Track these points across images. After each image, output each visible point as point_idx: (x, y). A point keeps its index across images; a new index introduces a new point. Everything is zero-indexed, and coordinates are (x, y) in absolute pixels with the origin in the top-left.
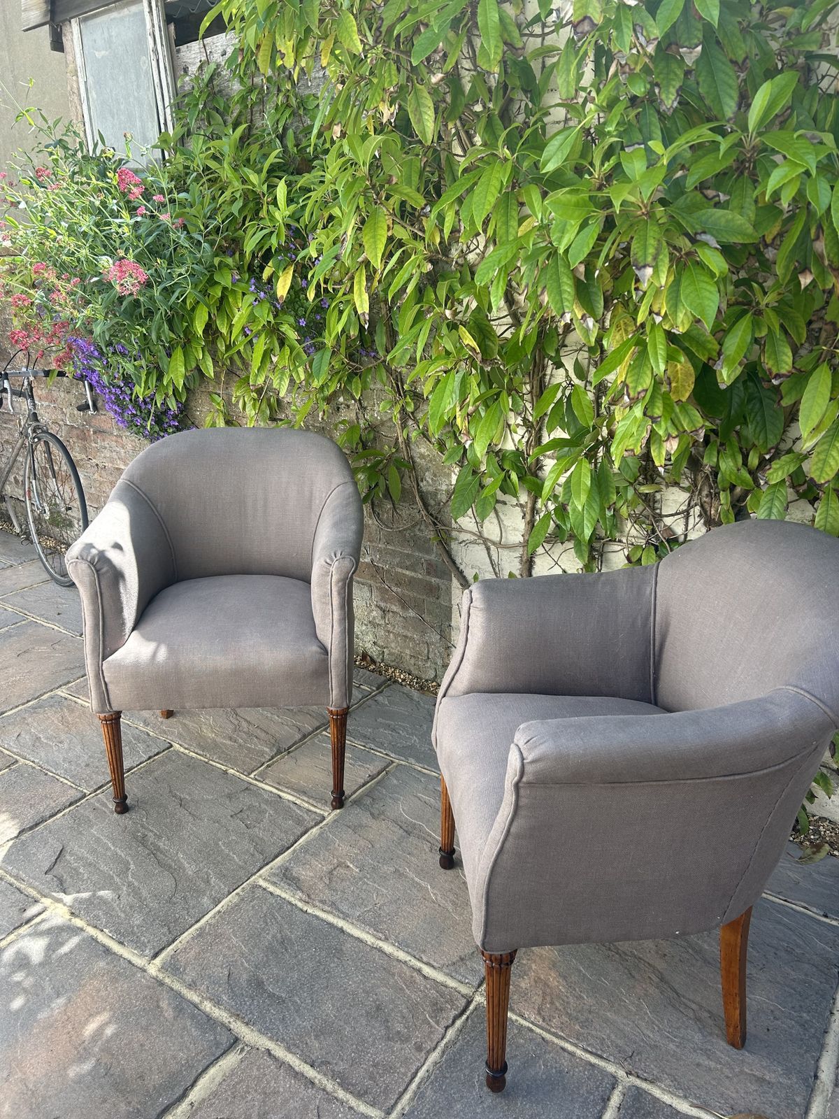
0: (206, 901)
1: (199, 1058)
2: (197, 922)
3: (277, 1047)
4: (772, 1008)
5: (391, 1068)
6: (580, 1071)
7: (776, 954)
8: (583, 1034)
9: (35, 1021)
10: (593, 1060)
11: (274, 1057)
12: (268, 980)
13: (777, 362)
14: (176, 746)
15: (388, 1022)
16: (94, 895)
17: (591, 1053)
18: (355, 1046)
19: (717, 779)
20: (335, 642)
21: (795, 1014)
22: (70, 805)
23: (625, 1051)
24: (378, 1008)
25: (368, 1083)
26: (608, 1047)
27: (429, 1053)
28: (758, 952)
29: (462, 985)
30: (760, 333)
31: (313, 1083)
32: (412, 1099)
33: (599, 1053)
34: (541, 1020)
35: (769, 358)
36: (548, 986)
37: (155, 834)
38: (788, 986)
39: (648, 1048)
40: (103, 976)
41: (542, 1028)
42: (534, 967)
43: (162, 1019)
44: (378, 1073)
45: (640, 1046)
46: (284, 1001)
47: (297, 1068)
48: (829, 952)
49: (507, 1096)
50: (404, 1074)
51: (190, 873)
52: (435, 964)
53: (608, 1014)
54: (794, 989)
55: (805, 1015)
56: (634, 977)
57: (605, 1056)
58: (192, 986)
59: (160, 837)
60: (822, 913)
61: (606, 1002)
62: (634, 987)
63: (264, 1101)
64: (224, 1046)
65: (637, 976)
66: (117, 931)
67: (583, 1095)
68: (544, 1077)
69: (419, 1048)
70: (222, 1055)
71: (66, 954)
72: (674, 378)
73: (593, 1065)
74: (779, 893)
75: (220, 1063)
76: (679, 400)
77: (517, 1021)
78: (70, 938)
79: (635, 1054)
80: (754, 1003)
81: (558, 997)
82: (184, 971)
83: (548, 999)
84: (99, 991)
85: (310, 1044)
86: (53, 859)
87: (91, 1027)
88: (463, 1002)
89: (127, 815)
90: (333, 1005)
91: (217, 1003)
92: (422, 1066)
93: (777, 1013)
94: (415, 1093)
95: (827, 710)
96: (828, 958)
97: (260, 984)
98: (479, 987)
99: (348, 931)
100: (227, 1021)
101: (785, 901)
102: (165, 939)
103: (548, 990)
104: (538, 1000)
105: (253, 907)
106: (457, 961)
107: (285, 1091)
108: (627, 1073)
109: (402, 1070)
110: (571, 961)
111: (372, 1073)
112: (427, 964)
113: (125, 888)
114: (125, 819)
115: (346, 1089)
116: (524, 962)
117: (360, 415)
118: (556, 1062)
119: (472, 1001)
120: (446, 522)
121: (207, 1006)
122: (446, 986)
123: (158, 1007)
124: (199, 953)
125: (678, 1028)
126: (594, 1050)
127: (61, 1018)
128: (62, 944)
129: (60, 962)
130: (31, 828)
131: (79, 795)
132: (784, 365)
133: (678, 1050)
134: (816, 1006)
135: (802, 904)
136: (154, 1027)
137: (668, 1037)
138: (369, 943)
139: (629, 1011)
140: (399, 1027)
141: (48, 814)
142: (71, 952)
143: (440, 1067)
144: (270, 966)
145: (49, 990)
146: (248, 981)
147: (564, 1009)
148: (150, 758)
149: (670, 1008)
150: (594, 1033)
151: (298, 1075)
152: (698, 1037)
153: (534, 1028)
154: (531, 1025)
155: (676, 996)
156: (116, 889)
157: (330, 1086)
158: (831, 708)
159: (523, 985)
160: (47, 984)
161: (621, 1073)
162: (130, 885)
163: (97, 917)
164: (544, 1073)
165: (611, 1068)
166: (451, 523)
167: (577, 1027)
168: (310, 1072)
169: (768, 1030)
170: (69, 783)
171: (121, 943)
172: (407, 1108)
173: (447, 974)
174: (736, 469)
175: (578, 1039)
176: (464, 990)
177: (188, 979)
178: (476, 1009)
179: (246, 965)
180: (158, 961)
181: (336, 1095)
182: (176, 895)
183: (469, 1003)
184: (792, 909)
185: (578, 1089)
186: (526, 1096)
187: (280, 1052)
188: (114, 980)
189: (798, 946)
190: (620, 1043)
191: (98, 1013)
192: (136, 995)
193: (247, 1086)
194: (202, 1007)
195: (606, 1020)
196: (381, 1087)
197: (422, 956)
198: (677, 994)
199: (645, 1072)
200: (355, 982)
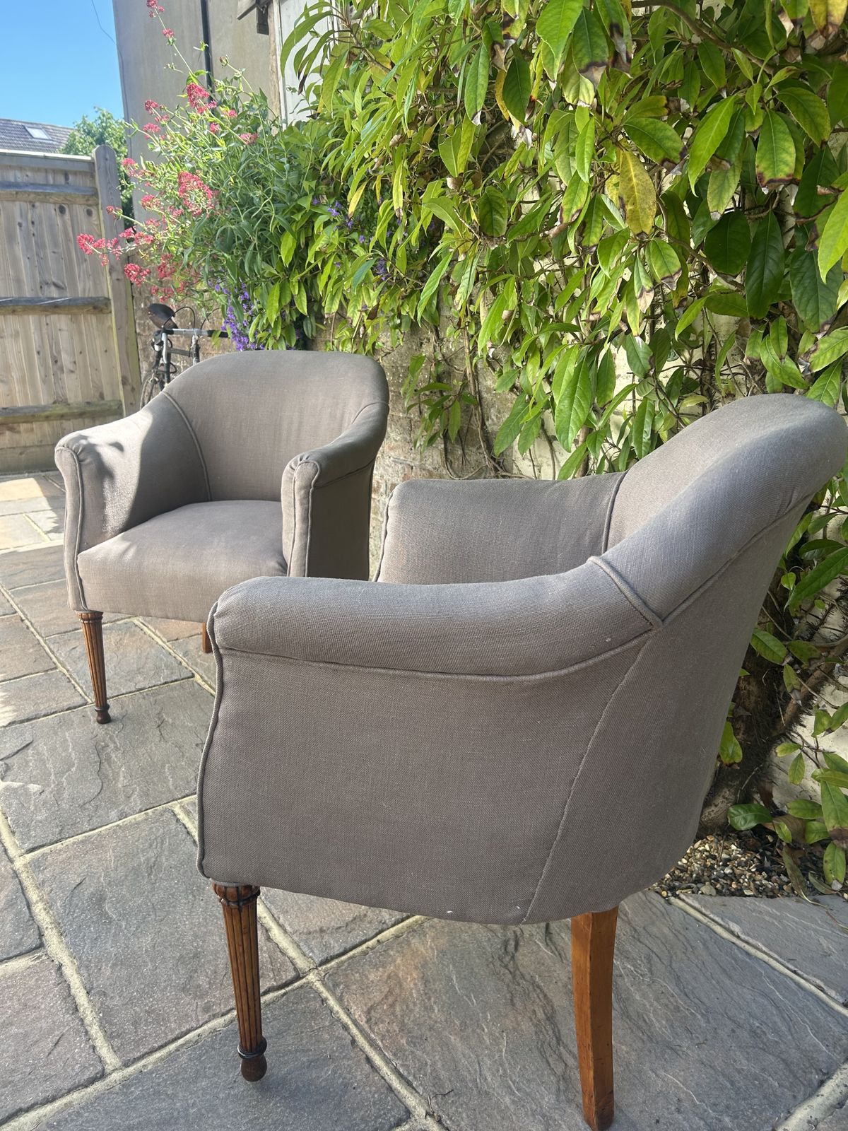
0: (114, 813)
2: (91, 830)
3: (70, 964)
4: (682, 1096)
5: (163, 1020)
6: (370, 1092)
7: (733, 1031)
8: (405, 1051)
10: (396, 1083)
11: (61, 974)
12: (111, 898)
13: (774, 164)
14: (197, 677)
15: (196, 972)
16: (23, 786)
17: (400, 1075)
18: (143, 986)
19: (469, 677)
20: (294, 559)
21: (713, 1114)
22: (67, 710)
23: (442, 1086)
24: (196, 956)
25: (129, 1027)
26: (425, 1075)
27: (215, 1016)
28: (708, 1022)
29: (302, 958)
30: (753, 124)
31: (76, 1010)
32: (161, 1059)
33: (410, 1078)
34: (365, 1019)
35: (762, 159)
36: (401, 986)
37: (116, 746)
38: (724, 1075)
39: (475, 1092)
41: (361, 1030)
42: (399, 961)
44: (146, 1020)
45: (466, 1087)
46: (110, 922)
47: (73, 991)
48: (821, 1051)
49: (265, 1091)
50: (172, 1031)
51: (119, 786)
52: (288, 928)
53: (452, 1038)
54: (732, 1083)
55: (727, 1119)
56: (513, 1005)
57: (415, 1084)
58: (40, 886)
59: (117, 749)
60: (841, 1001)
61: (457, 1023)
62: (506, 1016)
63: (18, 1013)
64: (23, 949)
65: (519, 1005)
66: (18, 821)
67: (355, 1120)
68: (323, 1084)
69: (207, 1009)
70: (16, 956)
72: (629, 197)
73: (390, 1089)
74: (789, 960)
75: (9, 964)
76: (643, 232)
77: (337, 1012)
79: (452, 1094)
80: (660, 1082)
81: (405, 1001)
82: (44, 870)
83: (391, 1000)
85: (103, 970)
86: (16, 750)
88: (291, 974)
89: (106, 726)
90: (152, 940)
91: (49, 906)
92: (197, 1028)
93: (686, 1104)
94: (170, 1054)
95: (624, 587)
96: (813, 1058)
97: (101, 899)
98: (320, 965)
100: (45, 927)
101: (795, 972)
102: (51, 837)
103: (397, 991)
104: (377, 996)
105: (151, 828)
106: (316, 931)
107: (45, 1009)
108: (427, 1114)
109: (173, 1026)
110: (448, 966)
111: (140, 1019)
112: (281, 926)
113: (53, 786)
114: (101, 730)
115: (102, 1027)
116: (392, 953)
117: (438, 349)
118: (349, 1072)
119: (303, 978)
120: (508, 468)
121: (38, 909)
122: (284, 954)
124: (70, 858)
125: (528, 1081)
126: (406, 1074)
130: (22, 722)
131: (81, 702)
132: (783, 167)
133: (512, 1107)
134: (754, 1112)
135: (818, 982)
137: (510, 1087)
139: (481, 1041)
140: (202, 981)
141: (43, 713)
143: (216, 1035)
144: (122, 885)
146: (92, 894)
147: (402, 1016)
148: (166, 683)
149: (536, 1053)
150: (420, 1053)
151: (68, 996)
152: (548, 1099)
153: (352, 1026)
154: (349, 1023)
155: (554, 1041)
156: (45, 785)
157: (90, 1018)
158: (632, 588)
159: (372, 977)
161: (420, 1111)
162: (60, 784)
164: (326, 1080)
165: (411, 1101)
166: (512, 469)
167: (404, 1041)
168: (82, 998)
169: (658, 1121)
170: (81, 692)
171: (13, 832)
172: (150, 1067)
173: (294, 942)
174: (777, 358)
175: (395, 1055)
176: (302, 963)
177: (42, 878)
178: (301, 987)
179: (102, 879)
180: (29, 856)
181: (89, 1028)
182: (92, 803)
183: (298, 978)
184: (798, 984)
185: (354, 1110)
186: (285, 1098)
187: (69, 970)
189: (776, 1031)
190: (443, 1074)
193: (15, 993)
194: (34, 908)
195: (446, 1045)
196: (138, 1035)
197: (281, 916)
198: (559, 1040)
199: (451, 1119)
200: (192, 923)
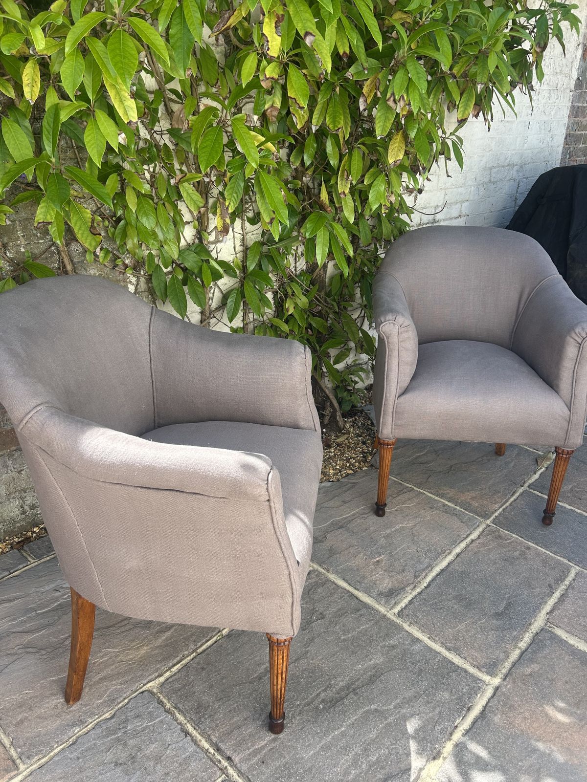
0: (416, 647)
1: (565, 648)
3: (544, 610)
9: (566, 763)
11: (552, 610)
12: (494, 610)
15: (514, 558)
16: (414, 738)
18: (535, 573)
23: (511, 484)
24: (505, 560)
25: (557, 571)
26: (509, 488)
31: (564, 594)
32: (559, 556)
34: (498, 504)
37: (324, 691)
40: (509, 717)
41: (503, 505)
43: (541, 672)
44: (548, 566)
46: (510, 603)
47: (556, 600)
51: (381, 660)
56: (465, 470)
57: (514, 491)
58: (507, 655)
59: (329, 687)
66: (459, 711)
70: (559, 636)
71: (490, 753)
78: (470, 752)
84: (525, 718)
85: (539, 592)
87: (561, 718)
91: (517, 639)
97: (498, 614)
99: (443, 567)
100: (532, 634)
107: (573, 607)
113: (404, 711)
115: (564, 580)
121: (523, 645)
123: (530, 675)
127: (558, 743)
128: (478, 758)
129: (499, 757)
136: (549, 676)
138: (453, 559)
139: (487, 477)
142: (487, 748)
144: (482, 608)
145: (532, 760)
146: (497, 620)
147: (489, 495)
150: (501, 490)
151: (561, 599)
154: (501, 509)
156: (405, 718)
157: (563, 587)
160: (526, 764)
161: (523, 488)
162: (399, 707)
163: (442, 732)
167: (500, 494)
168: (557, 595)
171: (469, 709)
177: (502, 656)
179: (483, 621)
180: (485, 679)
181: (568, 585)
183: (492, 526)
187: (548, 607)
188: (512, 708)
190: (506, 484)
191: (547, 715)
192: (523, 691)
193: (577, 624)
194: (524, 648)
196: (558, 566)
